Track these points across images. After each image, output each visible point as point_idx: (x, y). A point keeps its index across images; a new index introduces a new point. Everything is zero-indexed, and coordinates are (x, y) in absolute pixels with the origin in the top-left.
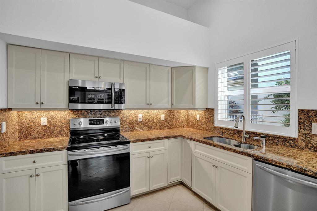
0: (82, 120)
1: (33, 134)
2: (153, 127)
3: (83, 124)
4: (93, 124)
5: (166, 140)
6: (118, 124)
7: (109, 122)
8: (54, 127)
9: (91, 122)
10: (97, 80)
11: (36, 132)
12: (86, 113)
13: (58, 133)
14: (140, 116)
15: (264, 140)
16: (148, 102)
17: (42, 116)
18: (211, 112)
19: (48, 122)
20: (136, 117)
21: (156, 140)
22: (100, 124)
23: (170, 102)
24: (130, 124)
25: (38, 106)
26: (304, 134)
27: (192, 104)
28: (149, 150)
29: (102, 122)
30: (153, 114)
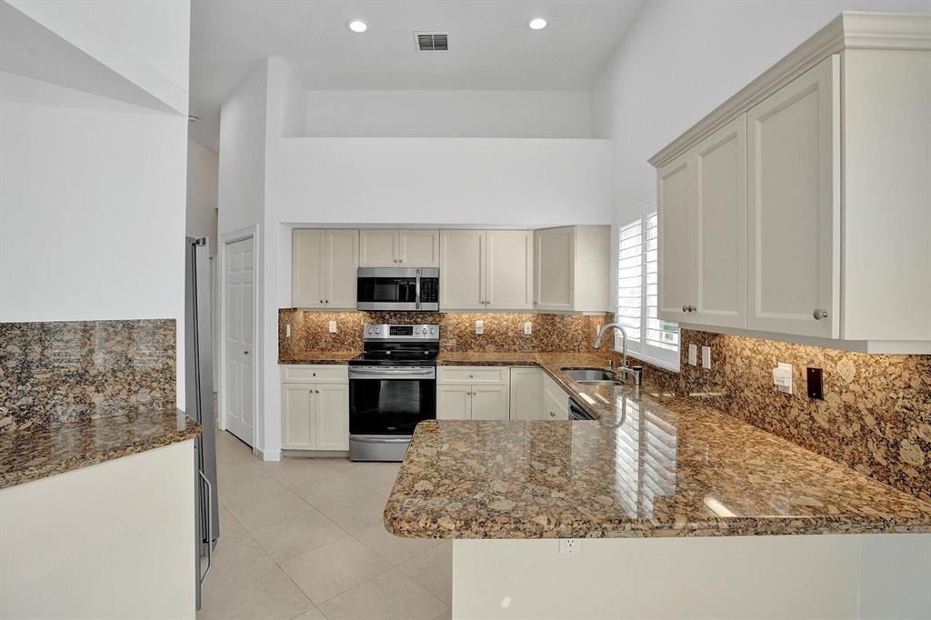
0: (381, 326)
1: (319, 343)
2: (506, 347)
4: (395, 334)
5: (507, 368)
6: (435, 335)
7: (420, 333)
8: (345, 335)
9: (394, 331)
10: (397, 265)
11: (323, 340)
12: (387, 317)
13: (349, 344)
14: (479, 323)
15: (636, 375)
16: (483, 299)
17: (330, 320)
18: (610, 320)
19: (338, 327)
20: (473, 325)
21: (483, 365)
22: (407, 334)
23: (531, 299)
24: (461, 337)
25: (323, 306)
26: (685, 365)
27: (569, 303)
28: (471, 380)
29: (409, 331)
30: (506, 320)
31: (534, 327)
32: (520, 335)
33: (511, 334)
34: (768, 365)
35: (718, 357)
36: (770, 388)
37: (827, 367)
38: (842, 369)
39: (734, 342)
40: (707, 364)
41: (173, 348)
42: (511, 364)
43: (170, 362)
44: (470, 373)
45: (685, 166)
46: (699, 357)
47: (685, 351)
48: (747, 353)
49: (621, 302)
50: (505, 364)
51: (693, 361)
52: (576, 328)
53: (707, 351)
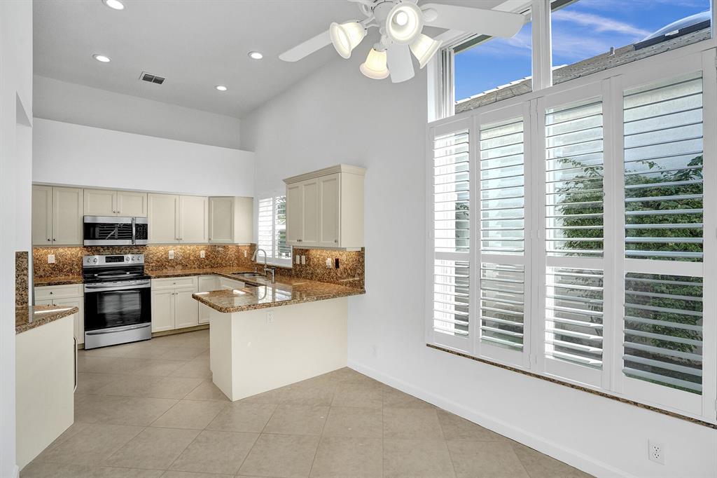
0: (97, 257)
1: (38, 272)
2: (189, 266)
3: (99, 261)
4: (110, 262)
5: (196, 277)
6: (142, 261)
7: (129, 260)
8: (64, 265)
9: (109, 259)
10: (115, 215)
11: (42, 270)
12: (102, 250)
13: (67, 271)
14: (171, 252)
15: (273, 271)
16: (177, 237)
17: (49, 253)
18: (253, 247)
19: (56, 259)
20: (167, 253)
21: (182, 276)
22: (120, 261)
23: (207, 237)
24: (159, 262)
25: (50, 243)
26: (295, 265)
27: (231, 238)
28: (174, 286)
29: (121, 259)
30: (189, 249)
31: (206, 253)
32: (198, 259)
33: (192, 258)
34: (324, 259)
35: (308, 259)
36: (325, 268)
37: (340, 258)
38: (343, 258)
39: (313, 253)
40: (304, 262)
41: (27, 269)
42: (199, 274)
43: (25, 278)
44: (174, 282)
45: (297, 187)
46: (301, 260)
47: (294, 260)
48: (318, 256)
49: (260, 238)
50: (195, 275)
51: (298, 262)
52: (232, 252)
53: (303, 257)
